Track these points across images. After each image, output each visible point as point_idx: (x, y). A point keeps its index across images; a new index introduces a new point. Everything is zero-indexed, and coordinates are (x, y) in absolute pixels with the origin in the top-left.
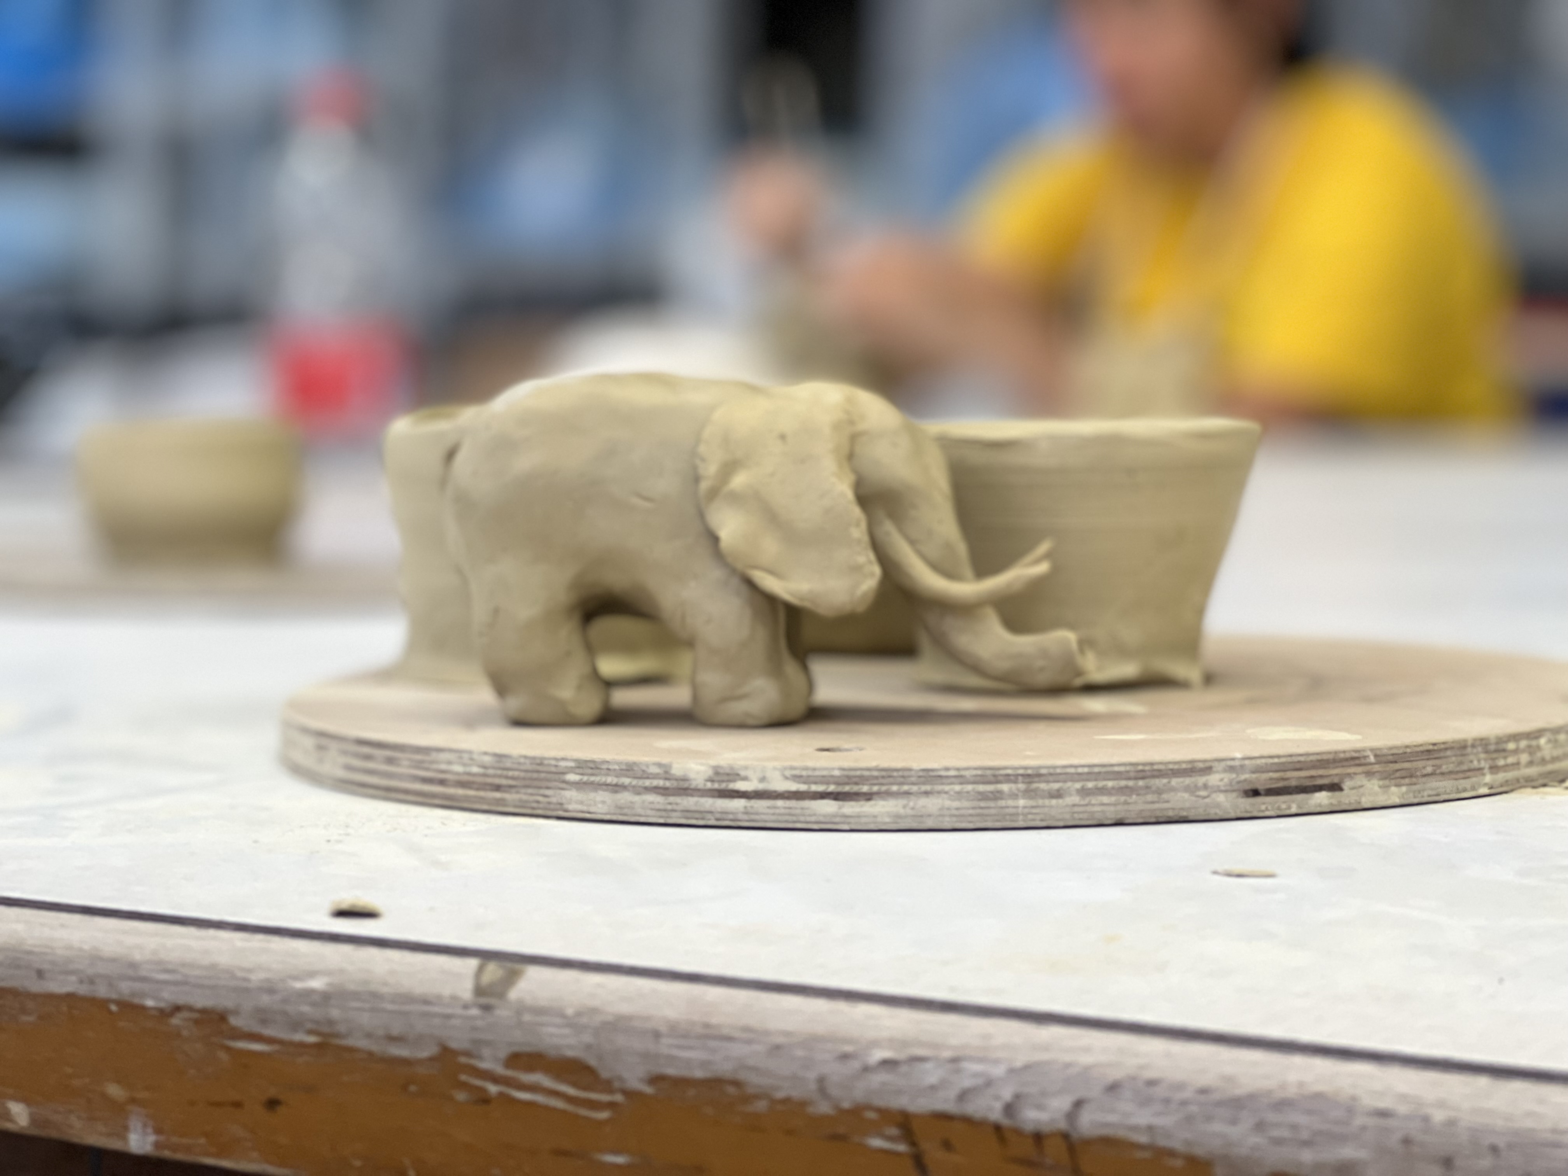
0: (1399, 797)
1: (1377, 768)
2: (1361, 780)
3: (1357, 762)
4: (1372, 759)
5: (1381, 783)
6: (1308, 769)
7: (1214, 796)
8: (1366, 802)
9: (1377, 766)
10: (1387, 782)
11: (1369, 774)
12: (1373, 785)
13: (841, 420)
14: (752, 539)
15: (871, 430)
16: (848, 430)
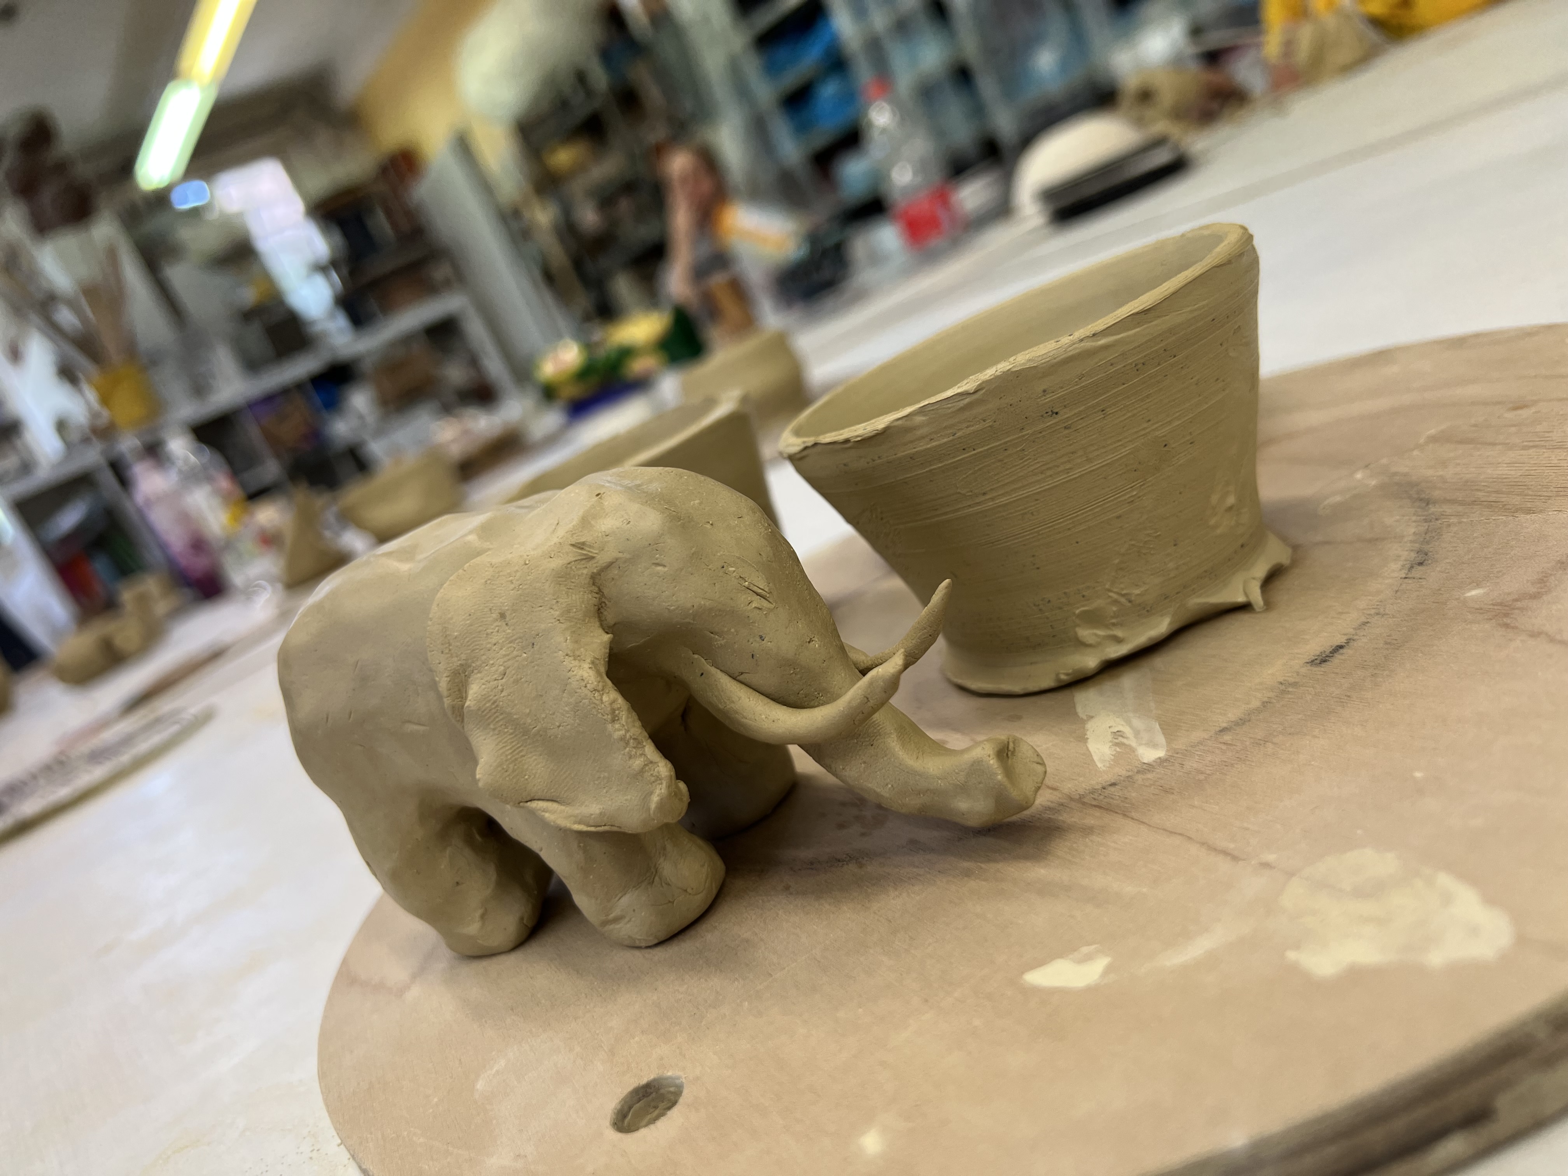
13: (569, 564)
14: (511, 766)
15: (621, 555)
16: (585, 571)
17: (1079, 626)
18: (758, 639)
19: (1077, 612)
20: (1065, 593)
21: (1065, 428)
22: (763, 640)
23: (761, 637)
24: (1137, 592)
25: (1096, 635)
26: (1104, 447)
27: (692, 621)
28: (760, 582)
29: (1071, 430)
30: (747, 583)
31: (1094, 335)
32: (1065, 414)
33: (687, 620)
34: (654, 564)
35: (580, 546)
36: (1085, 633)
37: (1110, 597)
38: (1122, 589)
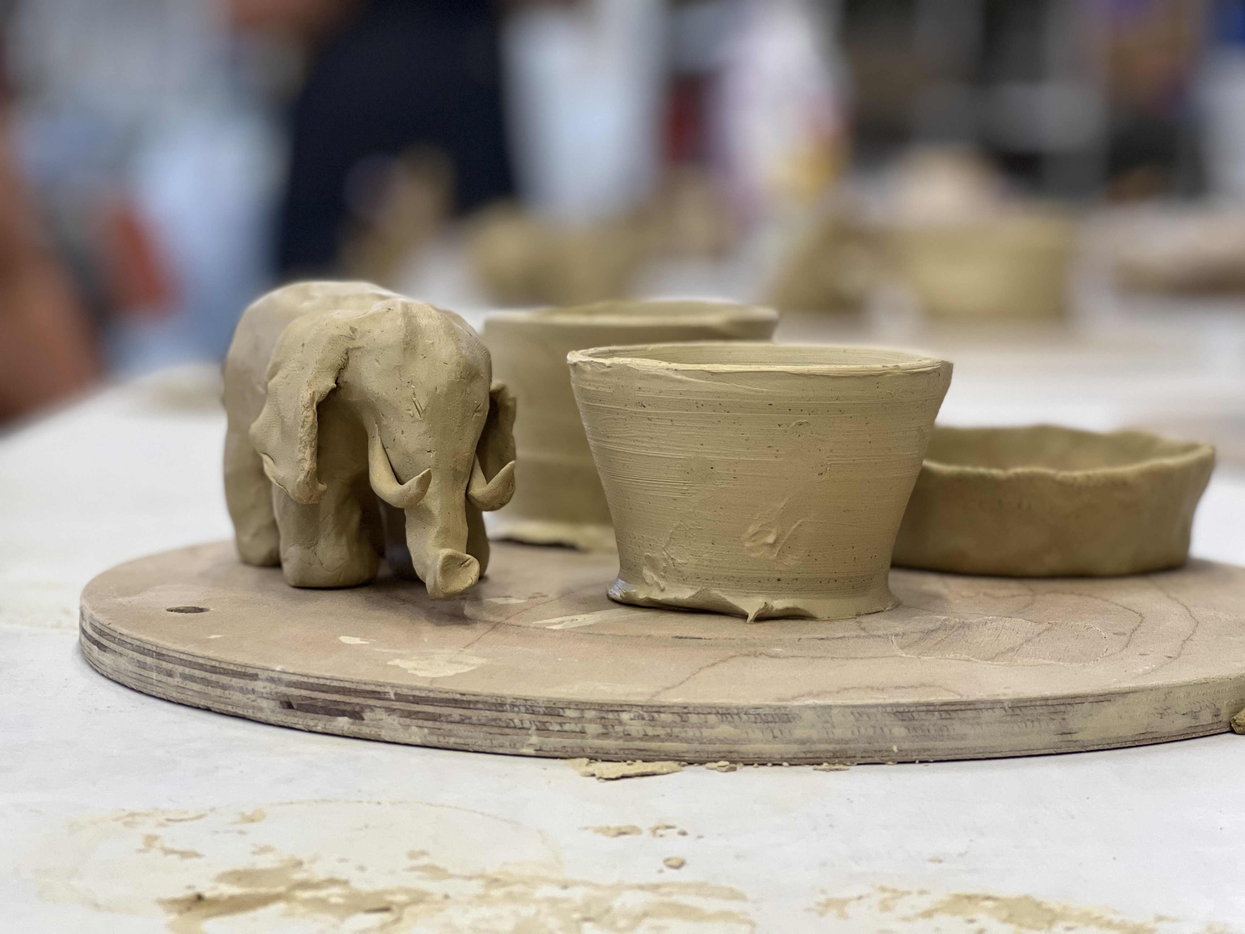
0: (420, 738)
1: (397, 705)
2: (381, 714)
3: (378, 696)
4: (392, 696)
5: (402, 720)
6: (332, 693)
7: (259, 700)
8: (385, 734)
9: (397, 703)
10: (408, 721)
11: (390, 711)
12: (394, 720)
13: (341, 336)
14: (266, 429)
15: (366, 346)
16: (346, 344)
17: (646, 565)
18: (401, 432)
19: (645, 554)
20: (642, 536)
21: (648, 419)
22: (402, 434)
23: (402, 432)
24: (679, 561)
25: (653, 577)
26: (669, 445)
27: (375, 402)
28: (423, 402)
29: (652, 423)
30: (415, 399)
31: (676, 370)
32: (649, 410)
33: (373, 399)
34: (376, 359)
35: (353, 330)
36: (648, 573)
37: (663, 555)
38: (672, 554)
